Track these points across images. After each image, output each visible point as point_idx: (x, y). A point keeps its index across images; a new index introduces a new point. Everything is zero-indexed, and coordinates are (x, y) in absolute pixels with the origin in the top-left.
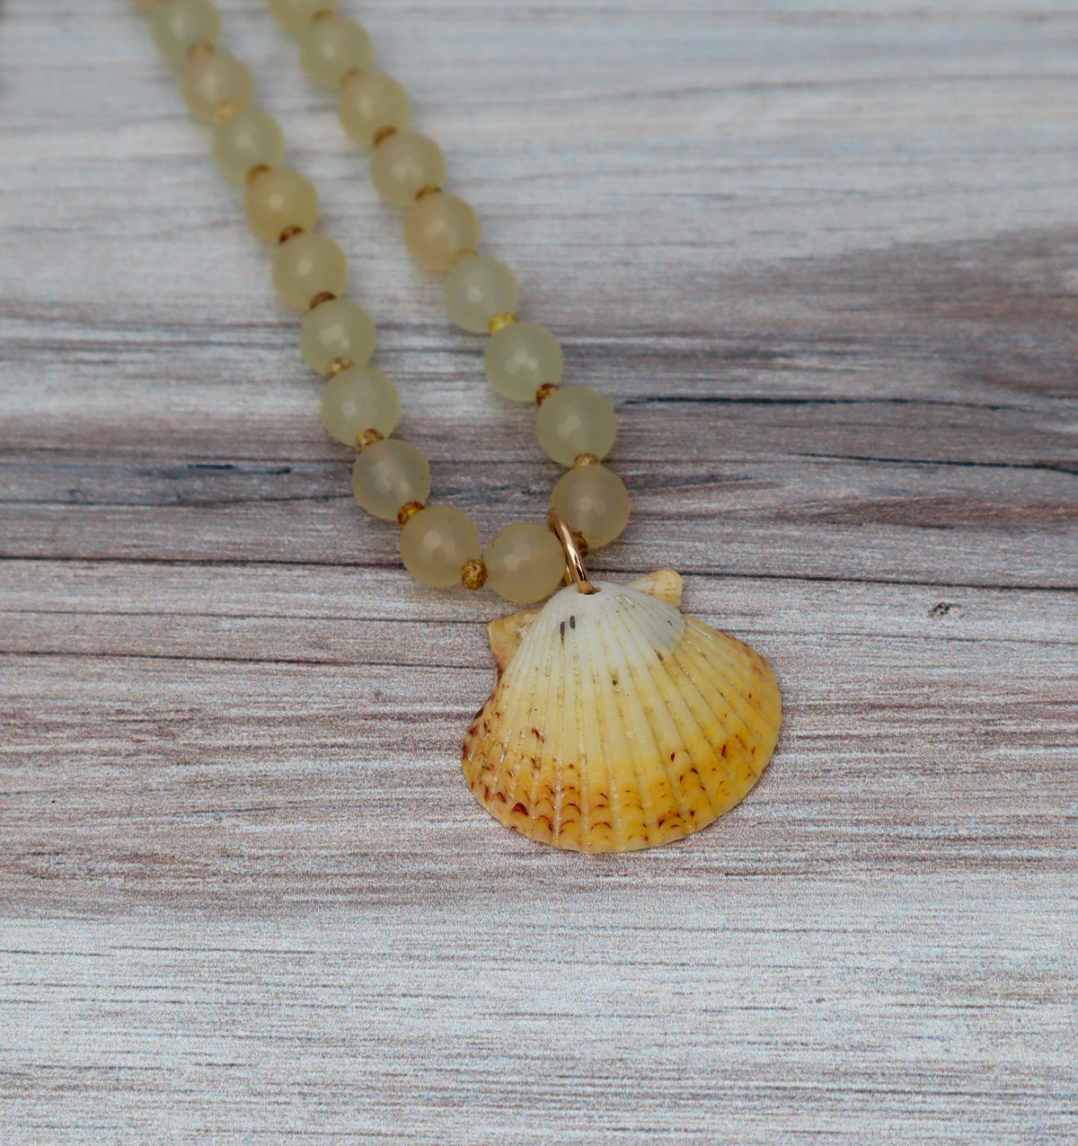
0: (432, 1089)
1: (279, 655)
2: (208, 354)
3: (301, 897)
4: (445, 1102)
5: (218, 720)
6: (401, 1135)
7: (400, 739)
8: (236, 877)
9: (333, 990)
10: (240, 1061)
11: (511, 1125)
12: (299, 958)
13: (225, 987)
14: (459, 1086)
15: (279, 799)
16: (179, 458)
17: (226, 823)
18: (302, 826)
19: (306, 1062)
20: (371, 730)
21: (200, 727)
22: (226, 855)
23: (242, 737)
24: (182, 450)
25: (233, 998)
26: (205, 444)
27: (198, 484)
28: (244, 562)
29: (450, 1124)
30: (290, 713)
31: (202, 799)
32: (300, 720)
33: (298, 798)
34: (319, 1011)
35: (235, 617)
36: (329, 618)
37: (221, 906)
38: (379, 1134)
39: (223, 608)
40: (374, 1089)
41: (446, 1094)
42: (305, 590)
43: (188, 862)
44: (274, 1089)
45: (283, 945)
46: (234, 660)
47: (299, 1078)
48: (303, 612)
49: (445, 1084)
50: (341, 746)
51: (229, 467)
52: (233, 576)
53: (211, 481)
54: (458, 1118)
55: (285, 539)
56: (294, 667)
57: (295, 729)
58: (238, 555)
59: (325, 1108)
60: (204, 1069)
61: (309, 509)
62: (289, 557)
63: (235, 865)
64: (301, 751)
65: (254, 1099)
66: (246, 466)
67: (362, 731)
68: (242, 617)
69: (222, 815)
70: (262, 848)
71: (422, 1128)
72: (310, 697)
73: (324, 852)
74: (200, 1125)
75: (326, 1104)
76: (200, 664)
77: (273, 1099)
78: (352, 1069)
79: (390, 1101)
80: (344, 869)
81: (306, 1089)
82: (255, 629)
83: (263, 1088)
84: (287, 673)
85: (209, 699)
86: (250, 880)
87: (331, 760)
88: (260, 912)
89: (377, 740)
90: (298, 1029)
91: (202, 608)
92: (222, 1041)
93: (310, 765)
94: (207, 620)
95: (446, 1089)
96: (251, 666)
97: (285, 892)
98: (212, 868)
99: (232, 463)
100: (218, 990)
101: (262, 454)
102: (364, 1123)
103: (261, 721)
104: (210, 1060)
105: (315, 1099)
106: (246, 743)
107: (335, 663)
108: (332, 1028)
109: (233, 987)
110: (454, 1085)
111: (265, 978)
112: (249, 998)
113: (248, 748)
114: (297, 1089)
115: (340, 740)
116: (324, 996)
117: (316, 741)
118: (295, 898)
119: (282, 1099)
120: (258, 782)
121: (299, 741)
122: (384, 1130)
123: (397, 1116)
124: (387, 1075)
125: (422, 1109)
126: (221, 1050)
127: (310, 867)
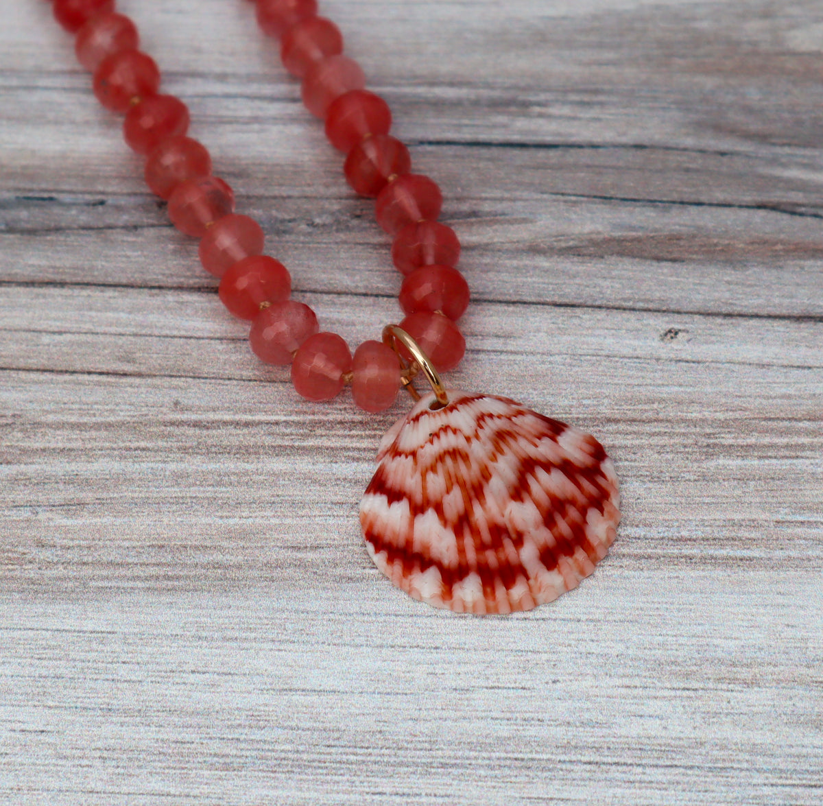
0: (216, 755)
1: (90, 367)
2: (35, 97)
3: (106, 584)
4: (227, 767)
5: (37, 425)
6: (188, 796)
7: (195, 443)
8: (50, 564)
9: (130, 666)
10: (49, 728)
11: (284, 788)
12: (102, 636)
13: (38, 662)
14: (239, 753)
15: (88, 496)
16: (8, 190)
17: (42, 516)
18: (107, 520)
19: (107, 730)
20: (170, 435)
21: (21, 431)
22: (41, 545)
23: (58, 440)
24: (11, 183)
25: (44, 672)
26: (32, 177)
27: (24, 214)
28: (62, 284)
29: (230, 787)
30: (100, 419)
31: (21, 495)
32: (108, 426)
33: (105, 495)
34: (119, 685)
35: (54, 333)
36: (135, 335)
37: (35, 590)
38: (168, 795)
39: (43, 325)
40: (165, 754)
41: (228, 760)
42: (115, 310)
43: (8, 551)
44: (78, 753)
45: (89, 625)
46: (51, 371)
47: (100, 744)
48: (113, 330)
49: (227, 751)
50: (143, 449)
51: (51, 199)
52: (53, 296)
53: (36, 211)
54: (237, 781)
55: (99, 263)
56: (103, 378)
57: (104, 433)
58: (58, 278)
59: (122, 771)
60: (18, 735)
61: (120, 238)
62: (101, 280)
63: (48, 554)
64: (109, 453)
65: (60, 762)
66: (66, 198)
67: (163, 436)
68: (60, 333)
69: (39, 509)
70: (72, 539)
71: (205, 789)
72: (117, 405)
73: (126, 544)
74: (13, 784)
75: (124, 767)
76: (23, 375)
77: (77, 762)
78: (146, 736)
79: (178, 765)
80: (144, 559)
81: (105, 754)
82: (71, 344)
83: (68, 752)
84: (99, 384)
85: (30, 406)
86: (61, 567)
87: (134, 462)
88: (69, 596)
89: (175, 444)
90: (100, 701)
91: (24, 324)
92: (34, 710)
93: (116, 466)
94: (29, 335)
95: (227, 756)
96: (67, 377)
97: (92, 579)
98: (29, 557)
99: (54, 195)
100: (31, 665)
101: (80, 188)
102: (156, 785)
103: (74, 426)
104: (23, 727)
105: (114, 763)
106: (60, 445)
107: (140, 375)
108: (129, 699)
109: (45, 663)
110: (234, 752)
111: (72, 655)
112: (59, 672)
113: (62, 450)
114: (98, 754)
115: (143, 444)
116: (123, 671)
117: (122, 445)
118: (100, 584)
119: (85, 762)
120: (71, 480)
121: (107, 445)
122: (173, 791)
123: (184, 779)
124: (177, 742)
125: (206, 773)
126: (33, 718)
127: (114, 556)
